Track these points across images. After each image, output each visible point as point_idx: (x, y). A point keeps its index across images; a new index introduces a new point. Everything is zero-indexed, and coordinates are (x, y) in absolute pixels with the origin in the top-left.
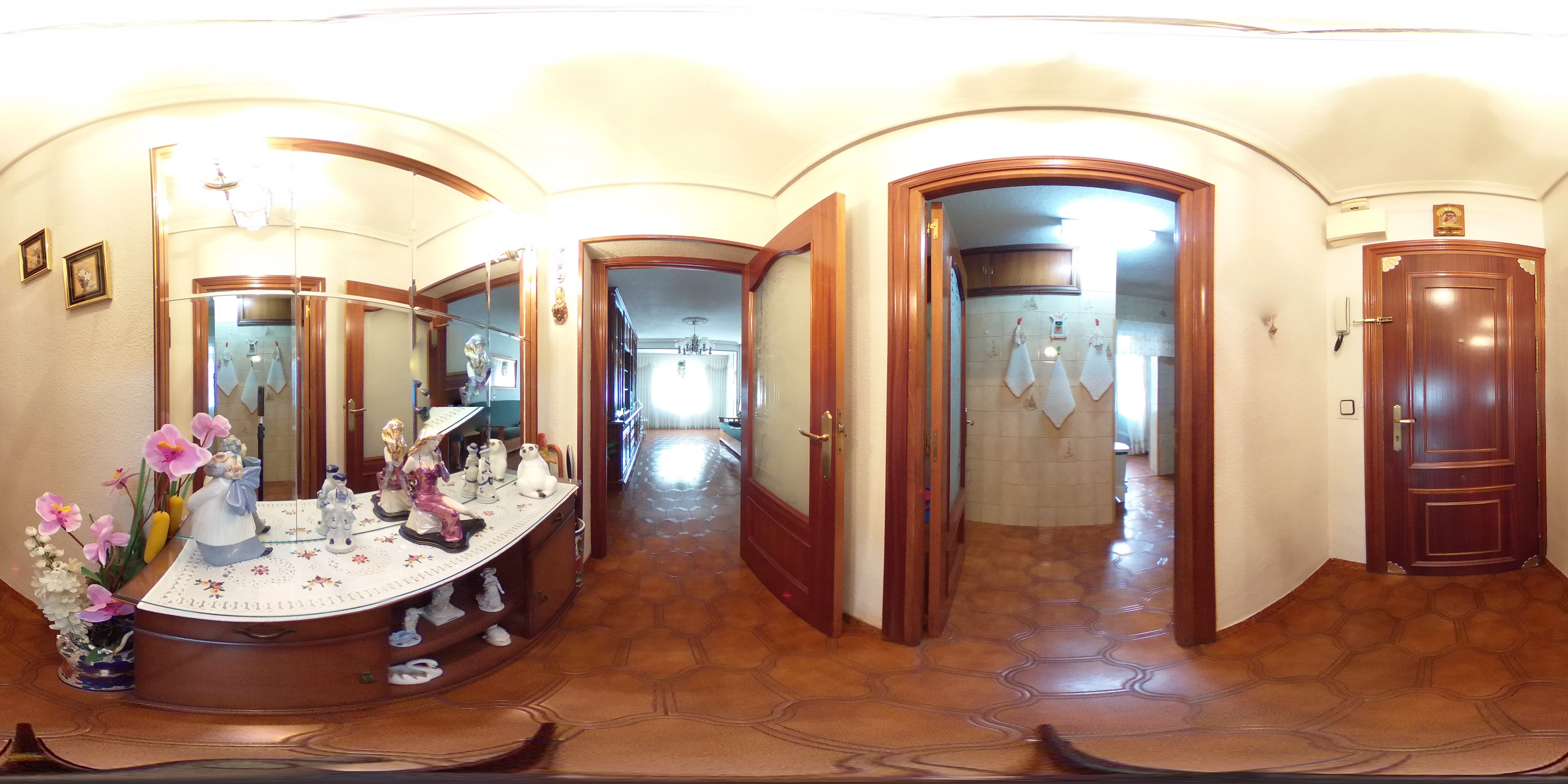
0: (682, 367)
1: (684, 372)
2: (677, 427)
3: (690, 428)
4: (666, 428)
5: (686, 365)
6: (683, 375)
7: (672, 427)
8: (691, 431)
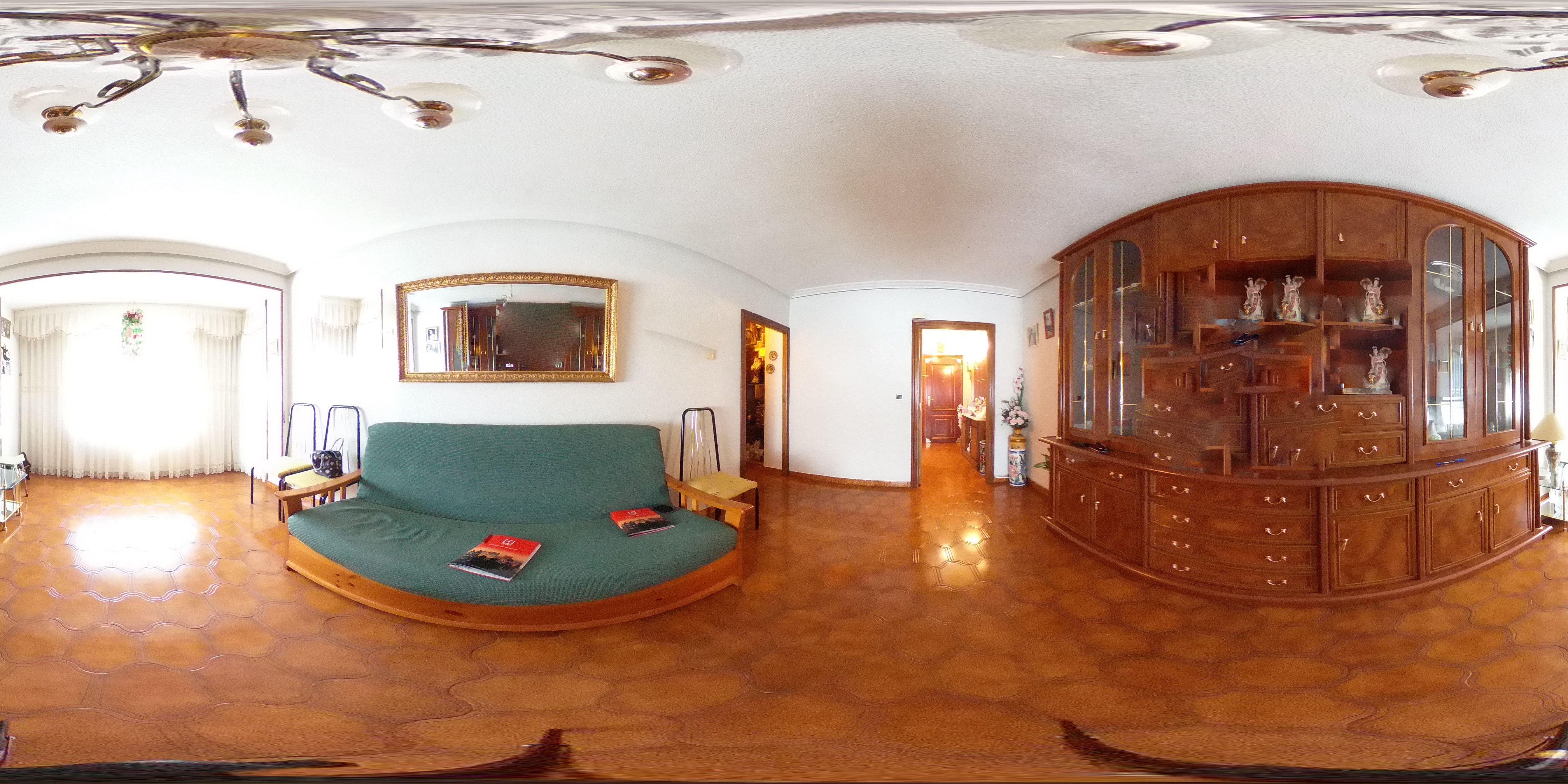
0: (134, 326)
1: (138, 339)
2: (126, 474)
3: (157, 476)
4: (100, 477)
5: (142, 320)
6: (135, 347)
7: (114, 476)
8: (163, 485)
